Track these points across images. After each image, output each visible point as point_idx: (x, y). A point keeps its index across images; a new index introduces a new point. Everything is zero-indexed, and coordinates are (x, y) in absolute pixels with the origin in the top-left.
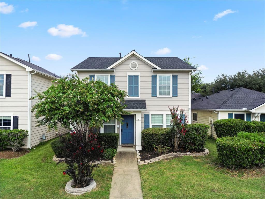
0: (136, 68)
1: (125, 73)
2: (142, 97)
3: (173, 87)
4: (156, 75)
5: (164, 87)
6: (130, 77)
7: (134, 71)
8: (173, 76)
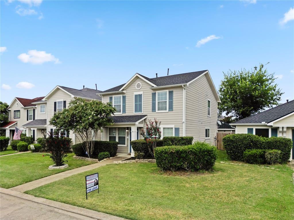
0: (141, 87)
1: (132, 93)
2: (144, 113)
3: (169, 102)
4: (155, 92)
5: (162, 103)
6: (136, 96)
7: (139, 90)
8: (170, 92)
